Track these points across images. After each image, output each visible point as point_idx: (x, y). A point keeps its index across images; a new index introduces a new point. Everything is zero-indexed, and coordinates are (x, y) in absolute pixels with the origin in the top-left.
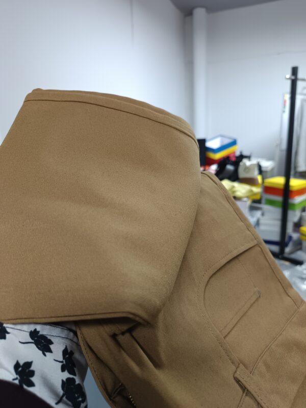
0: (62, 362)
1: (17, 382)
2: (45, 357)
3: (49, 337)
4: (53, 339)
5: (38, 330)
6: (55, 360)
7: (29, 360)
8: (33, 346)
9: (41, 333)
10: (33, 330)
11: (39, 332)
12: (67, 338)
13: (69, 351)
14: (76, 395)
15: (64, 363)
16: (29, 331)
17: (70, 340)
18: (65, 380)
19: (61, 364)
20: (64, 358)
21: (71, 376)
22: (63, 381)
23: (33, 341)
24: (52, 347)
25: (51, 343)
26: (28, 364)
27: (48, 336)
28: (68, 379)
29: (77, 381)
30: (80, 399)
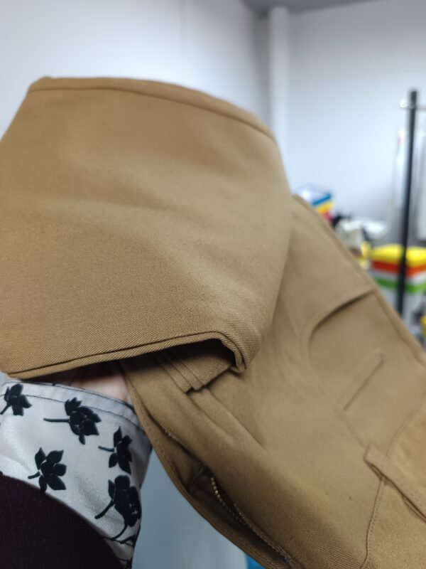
0: (112, 450)
1: (35, 482)
2: (82, 445)
3: (95, 412)
4: (100, 415)
5: (79, 399)
6: (101, 448)
7: (59, 449)
8: (67, 426)
9: (83, 404)
10: (71, 399)
11: (80, 403)
12: (121, 416)
13: (123, 436)
14: (131, 505)
15: (116, 451)
16: (65, 400)
17: (127, 419)
18: (113, 481)
19: (110, 454)
20: (115, 444)
21: (124, 473)
22: (110, 482)
23: (68, 417)
24: (98, 425)
25: (98, 420)
26: (57, 455)
27: (93, 410)
28: (119, 479)
29: (132, 484)
30: (136, 512)
